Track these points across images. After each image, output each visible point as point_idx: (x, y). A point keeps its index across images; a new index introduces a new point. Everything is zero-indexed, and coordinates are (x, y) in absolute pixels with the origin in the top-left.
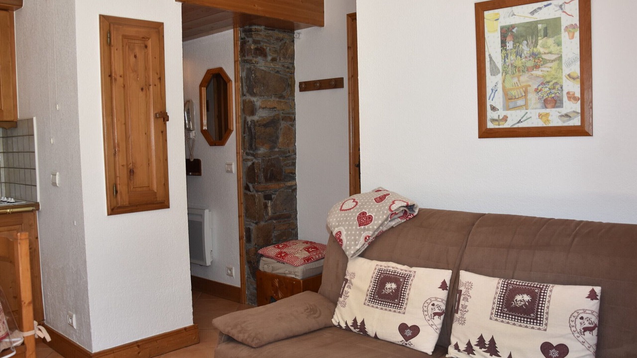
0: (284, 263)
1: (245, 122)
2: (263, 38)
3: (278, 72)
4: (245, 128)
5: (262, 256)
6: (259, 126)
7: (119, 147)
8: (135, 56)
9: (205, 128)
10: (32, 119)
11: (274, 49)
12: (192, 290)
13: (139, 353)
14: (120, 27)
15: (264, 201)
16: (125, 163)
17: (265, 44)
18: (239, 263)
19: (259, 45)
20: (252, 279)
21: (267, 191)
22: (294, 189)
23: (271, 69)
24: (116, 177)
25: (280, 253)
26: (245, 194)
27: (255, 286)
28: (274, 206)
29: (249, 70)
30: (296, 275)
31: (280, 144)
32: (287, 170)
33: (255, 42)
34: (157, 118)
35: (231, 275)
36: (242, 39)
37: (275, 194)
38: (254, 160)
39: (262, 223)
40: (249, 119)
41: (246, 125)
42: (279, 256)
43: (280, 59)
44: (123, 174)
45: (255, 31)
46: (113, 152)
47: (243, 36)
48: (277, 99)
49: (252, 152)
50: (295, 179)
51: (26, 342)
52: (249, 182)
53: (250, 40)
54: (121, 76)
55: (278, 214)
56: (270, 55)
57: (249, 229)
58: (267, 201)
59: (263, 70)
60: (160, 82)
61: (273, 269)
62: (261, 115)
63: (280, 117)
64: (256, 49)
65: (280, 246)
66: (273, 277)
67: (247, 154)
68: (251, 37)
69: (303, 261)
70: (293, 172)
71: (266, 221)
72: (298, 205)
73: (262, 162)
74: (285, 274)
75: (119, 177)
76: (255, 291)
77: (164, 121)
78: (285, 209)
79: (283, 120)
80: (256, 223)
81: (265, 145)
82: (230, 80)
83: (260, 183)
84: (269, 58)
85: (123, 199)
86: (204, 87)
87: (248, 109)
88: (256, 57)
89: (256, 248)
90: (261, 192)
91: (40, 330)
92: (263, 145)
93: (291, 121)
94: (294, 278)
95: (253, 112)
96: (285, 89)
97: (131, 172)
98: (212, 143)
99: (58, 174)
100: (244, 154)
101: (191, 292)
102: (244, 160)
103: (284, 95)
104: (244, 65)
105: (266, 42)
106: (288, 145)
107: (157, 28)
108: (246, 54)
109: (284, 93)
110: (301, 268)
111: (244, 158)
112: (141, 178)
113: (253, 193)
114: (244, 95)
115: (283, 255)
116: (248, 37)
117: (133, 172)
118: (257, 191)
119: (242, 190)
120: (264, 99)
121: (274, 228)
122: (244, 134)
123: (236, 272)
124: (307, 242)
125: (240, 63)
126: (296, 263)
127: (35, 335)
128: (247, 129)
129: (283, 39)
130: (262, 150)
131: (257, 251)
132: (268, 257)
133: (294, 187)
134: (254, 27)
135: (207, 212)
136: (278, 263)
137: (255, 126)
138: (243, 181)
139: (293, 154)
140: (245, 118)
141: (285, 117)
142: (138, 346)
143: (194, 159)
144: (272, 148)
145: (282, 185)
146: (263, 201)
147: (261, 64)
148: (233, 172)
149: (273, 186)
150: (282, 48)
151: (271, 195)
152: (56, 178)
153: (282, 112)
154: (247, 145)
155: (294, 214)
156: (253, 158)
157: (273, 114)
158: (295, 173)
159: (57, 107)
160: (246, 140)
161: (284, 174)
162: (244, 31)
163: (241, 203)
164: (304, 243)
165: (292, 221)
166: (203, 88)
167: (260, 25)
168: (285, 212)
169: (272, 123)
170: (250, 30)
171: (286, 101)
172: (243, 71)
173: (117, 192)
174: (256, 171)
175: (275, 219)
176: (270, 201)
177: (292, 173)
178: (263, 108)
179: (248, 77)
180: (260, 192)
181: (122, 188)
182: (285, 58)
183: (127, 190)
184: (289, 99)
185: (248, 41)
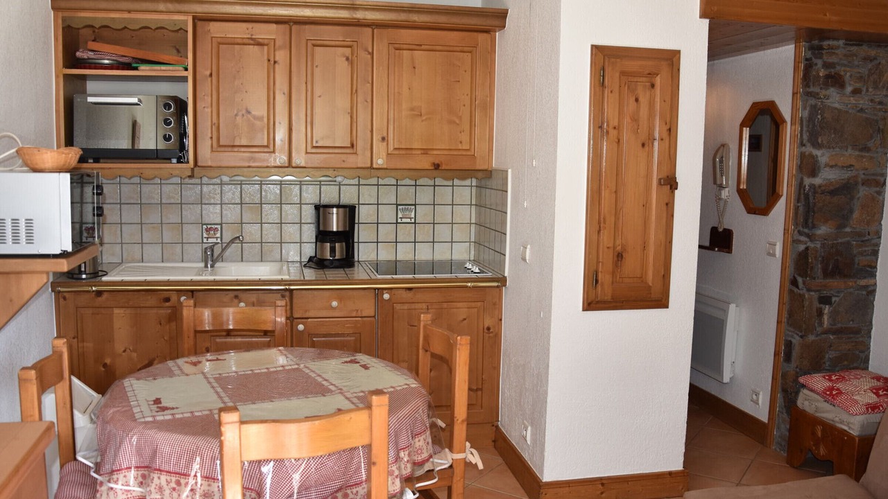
0: (834, 406)
1: (801, 185)
2: (841, 59)
3: (862, 110)
4: (799, 194)
5: (804, 386)
6: (823, 193)
7: (605, 223)
8: (637, 100)
9: (743, 186)
10: (507, 171)
11: (858, 75)
12: (688, 423)
13: (602, 493)
14: (618, 60)
15: (818, 305)
16: (611, 245)
17: (843, 69)
18: (770, 389)
19: (832, 70)
20: (785, 415)
21: (824, 290)
22: (871, 292)
23: (849, 106)
24: (598, 262)
25: (831, 389)
26: (791, 291)
27: (788, 427)
28: (834, 315)
29: (814, 107)
30: (850, 428)
31: (855, 223)
32: (861, 260)
33: (826, 65)
34: (661, 185)
35: (756, 403)
36: (807, 60)
37: (838, 296)
38: (809, 244)
39: (811, 338)
40: (808, 181)
41: (802, 190)
42: (828, 393)
43: (867, 91)
44: (607, 259)
45: (828, 49)
46: (597, 229)
47: (809, 55)
48: (857, 153)
49: (806, 230)
50: (874, 276)
51: (454, 466)
52: (800, 275)
53: (820, 62)
54: (615, 128)
55: (839, 325)
56: (850, 84)
57: (791, 342)
58: (823, 306)
59: (836, 109)
60: (670, 134)
61: (817, 409)
62: (827, 176)
63: (860, 180)
64: (828, 77)
65: (834, 378)
66: (815, 421)
67: (800, 233)
68: (821, 58)
69: (864, 409)
70: (873, 264)
71: (817, 335)
72: (874, 316)
73: (821, 247)
74: (833, 421)
75: (602, 262)
76: (788, 434)
77: (671, 188)
78: (853, 321)
79: (863, 184)
80: (801, 337)
81: (830, 222)
82: (784, 121)
83: (814, 279)
84: (849, 89)
85: (606, 291)
86: (747, 127)
87: (808, 166)
88: (826, 89)
89: (797, 373)
90: (815, 291)
91: (472, 453)
92: (826, 221)
93: (877, 187)
94: (845, 431)
95: (813, 173)
96: (871, 137)
97: (620, 256)
98: (751, 210)
99: (529, 246)
100: (796, 232)
101: (686, 425)
102: (794, 241)
103: (869, 145)
104: (807, 100)
105: (845, 66)
106: (868, 223)
107: (671, 59)
108: (811, 84)
109: (870, 144)
110: (860, 418)
111: (795, 238)
112: (631, 265)
113: (801, 292)
114: (802, 144)
115: (834, 393)
116: (816, 58)
117: (622, 256)
118: (809, 290)
119: (787, 284)
120: (834, 153)
121: (831, 346)
122: (798, 202)
123: (764, 399)
124: (878, 378)
125: (801, 96)
126: (853, 410)
127: (465, 458)
128: (802, 196)
129: (875, 59)
130: (823, 230)
131: (798, 377)
132: (812, 390)
133: (872, 288)
134: (825, 43)
135: (732, 307)
136: (826, 404)
137: (815, 192)
138: (790, 271)
139: (875, 237)
140: (802, 179)
141: (868, 180)
142: (603, 484)
143: (725, 229)
144: (841, 227)
145: (851, 284)
146: (816, 304)
147: (834, 99)
148: (777, 256)
149: (836, 283)
150: (873, 72)
151: (830, 298)
152: (526, 251)
153: (863, 172)
154: (801, 219)
155: (866, 328)
156: (807, 239)
157: (846, 175)
158: (876, 267)
159: (534, 163)
160: (800, 212)
161: (856, 266)
162: (811, 48)
163: (783, 304)
164: (873, 378)
165: (861, 339)
166: (744, 129)
167: (837, 39)
168: (851, 324)
169: (846, 189)
170: (821, 48)
171: (872, 155)
172: (804, 108)
173: (597, 281)
174: (810, 261)
175: (834, 333)
176: (827, 306)
177: (871, 267)
178: (832, 167)
179: (811, 119)
180: (812, 291)
181: (605, 278)
182: (876, 88)
183: (611, 280)
184: (877, 152)
185: (816, 64)
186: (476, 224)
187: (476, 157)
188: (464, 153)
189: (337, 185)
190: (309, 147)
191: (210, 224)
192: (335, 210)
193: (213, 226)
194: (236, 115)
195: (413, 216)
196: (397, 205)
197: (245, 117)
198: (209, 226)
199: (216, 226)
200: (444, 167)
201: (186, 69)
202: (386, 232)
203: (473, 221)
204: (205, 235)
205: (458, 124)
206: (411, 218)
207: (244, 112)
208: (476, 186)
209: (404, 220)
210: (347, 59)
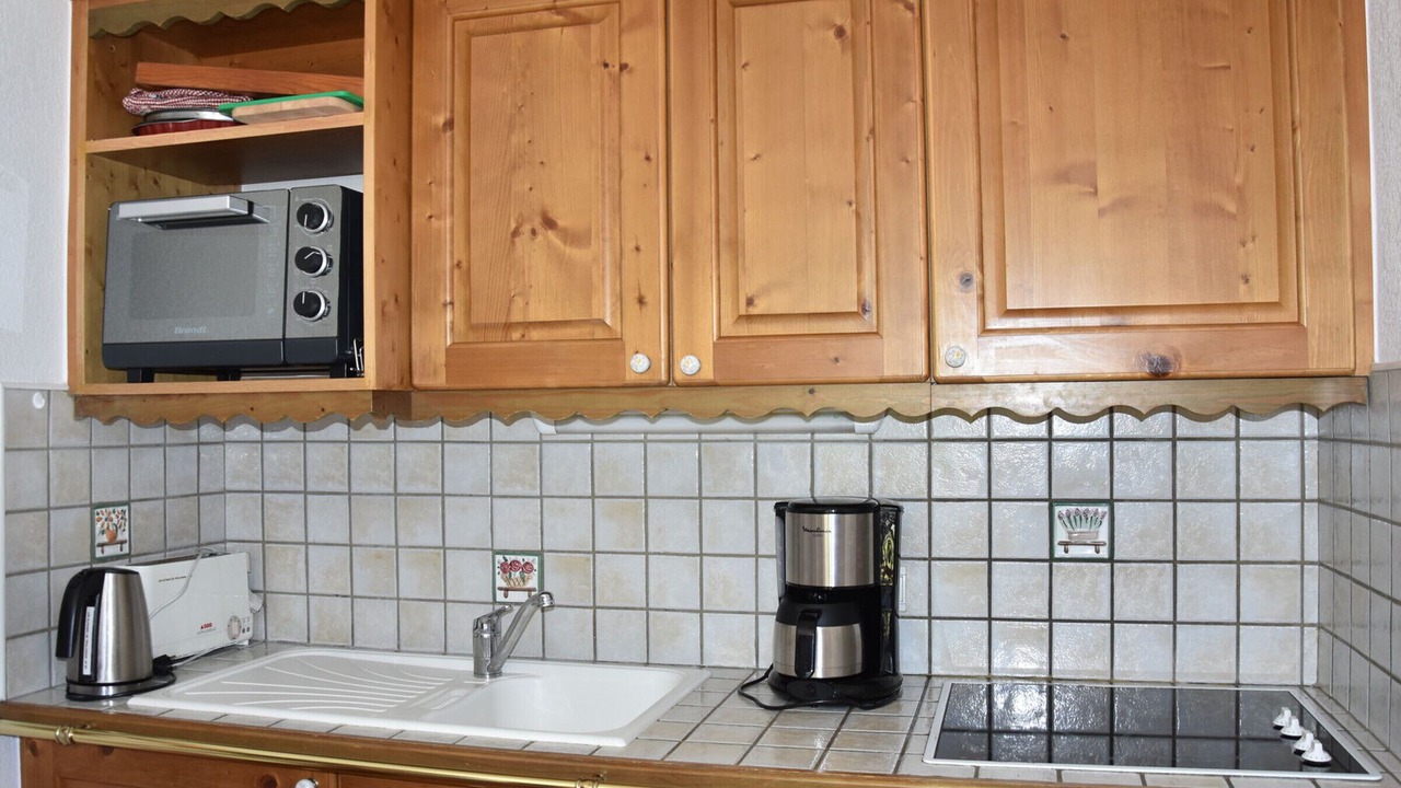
186: (1320, 564)
187: (1305, 329)
188: (1260, 317)
189: (864, 441)
190: (727, 321)
191: (514, 553)
192: (830, 520)
193: (520, 558)
194: (515, 233)
195: (1103, 536)
196: (1052, 503)
197: (540, 238)
198: (510, 558)
199: (528, 559)
200: (1185, 368)
201: (360, 106)
202: (1017, 589)
203: (1312, 554)
204: (500, 582)
205: (1233, 217)
206: (1097, 545)
207: (537, 222)
208: (1320, 439)
209: (1075, 551)
210: (840, 32)
